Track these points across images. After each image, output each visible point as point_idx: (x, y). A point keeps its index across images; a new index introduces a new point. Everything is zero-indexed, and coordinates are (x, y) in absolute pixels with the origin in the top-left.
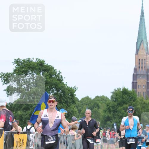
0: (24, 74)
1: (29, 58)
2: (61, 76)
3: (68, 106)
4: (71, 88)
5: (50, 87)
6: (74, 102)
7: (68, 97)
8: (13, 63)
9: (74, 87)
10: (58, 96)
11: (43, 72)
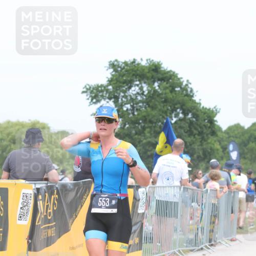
0: (126, 87)
1: (134, 59)
2: (191, 88)
3: (205, 141)
4: (209, 109)
5: (172, 108)
6: (214, 133)
7: (204, 125)
8: (107, 68)
9: (215, 108)
10: (187, 123)
11: (159, 82)
